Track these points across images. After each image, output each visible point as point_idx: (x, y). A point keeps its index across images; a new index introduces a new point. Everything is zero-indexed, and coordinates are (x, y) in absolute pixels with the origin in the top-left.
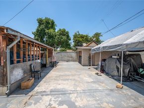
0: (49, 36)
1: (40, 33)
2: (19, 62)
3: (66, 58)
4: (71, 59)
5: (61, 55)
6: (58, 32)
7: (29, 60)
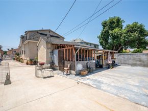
0: (113, 36)
1: (104, 35)
2: (80, 60)
3: (131, 62)
4: (138, 63)
5: (124, 58)
6: (125, 29)
7: (86, 60)
